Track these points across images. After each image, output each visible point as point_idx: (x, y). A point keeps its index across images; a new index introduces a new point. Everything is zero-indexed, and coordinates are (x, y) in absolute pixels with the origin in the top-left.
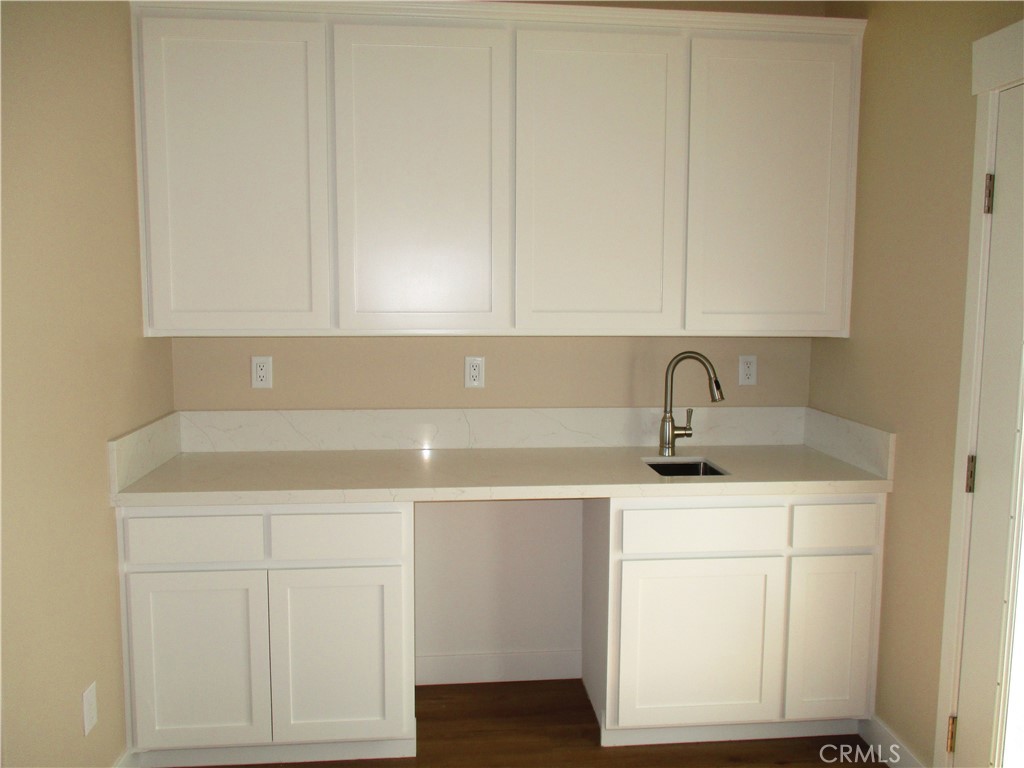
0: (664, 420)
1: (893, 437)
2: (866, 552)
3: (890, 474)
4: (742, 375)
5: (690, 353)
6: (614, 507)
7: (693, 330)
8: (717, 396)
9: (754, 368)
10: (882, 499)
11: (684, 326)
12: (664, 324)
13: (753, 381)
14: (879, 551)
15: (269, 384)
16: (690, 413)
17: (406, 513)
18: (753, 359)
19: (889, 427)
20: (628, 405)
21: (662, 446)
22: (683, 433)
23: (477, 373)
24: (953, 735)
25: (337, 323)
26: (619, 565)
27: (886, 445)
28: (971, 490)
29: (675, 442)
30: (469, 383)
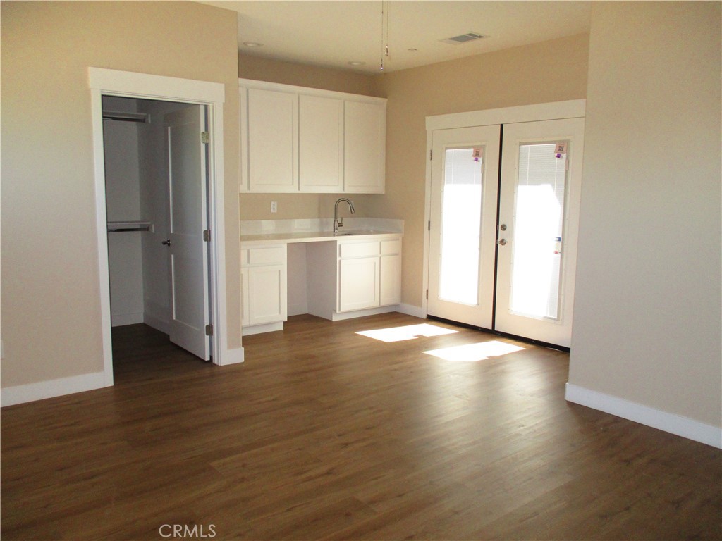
0: (334, 221)
1: (403, 221)
2: (397, 255)
3: (403, 232)
5: (343, 199)
6: (338, 244)
7: (347, 191)
8: (353, 211)
10: (401, 238)
11: (344, 190)
12: (338, 189)
14: (400, 254)
16: (342, 218)
17: (285, 247)
19: (401, 218)
20: (319, 218)
21: (334, 230)
22: (340, 225)
23: (274, 207)
24: (427, 295)
25: (249, 188)
26: (340, 261)
27: (401, 223)
28: (429, 229)
29: (338, 228)
30: (272, 211)
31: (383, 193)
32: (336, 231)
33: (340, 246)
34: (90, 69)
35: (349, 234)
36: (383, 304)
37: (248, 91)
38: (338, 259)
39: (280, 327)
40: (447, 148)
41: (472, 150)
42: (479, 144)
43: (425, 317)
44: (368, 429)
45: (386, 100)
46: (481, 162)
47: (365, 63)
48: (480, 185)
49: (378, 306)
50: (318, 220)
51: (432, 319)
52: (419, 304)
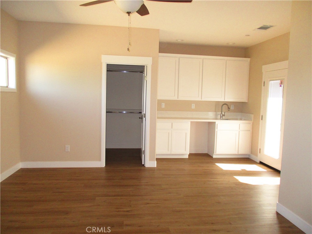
0: (221, 113)
1: (253, 115)
2: (249, 131)
3: (253, 120)
4: (232, 108)
5: (225, 104)
6: (216, 123)
7: (226, 100)
8: (229, 110)
9: (233, 107)
10: (252, 124)
11: (225, 100)
12: (222, 99)
13: (233, 109)
14: (251, 131)
15: (164, 107)
16: (225, 113)
17: (190, 123)
18: (233, 105)
19: (253, 114)
20: (215, 112)
21: (221, 117)
22: (224, 115)
23: (193, 106)
24: (260, 151)
25: (178, 98)
26: (217, 131)
27: (252, 116)
28: (262, 120)
29: (223, 117)
30: (192, 108)
31: (247, 102)
32: (221, 118)
33: (217, 124)
34: (103, 56)
35: (227, 120)
36: (239, 153)
37: (179, 59)
38: (216, 130)
39: (187, 157)
40: (270, 81)
41: (279, 81)
42: (282, 78)
43: (258, 162)
44: (165, 200)
45: (249, 59)
46: (282, 87)
47: (235, 43)
48: (282, 98)
49: (237, 154)
50: (215, 113)
51: (261, 163)
52: (257, 155)
